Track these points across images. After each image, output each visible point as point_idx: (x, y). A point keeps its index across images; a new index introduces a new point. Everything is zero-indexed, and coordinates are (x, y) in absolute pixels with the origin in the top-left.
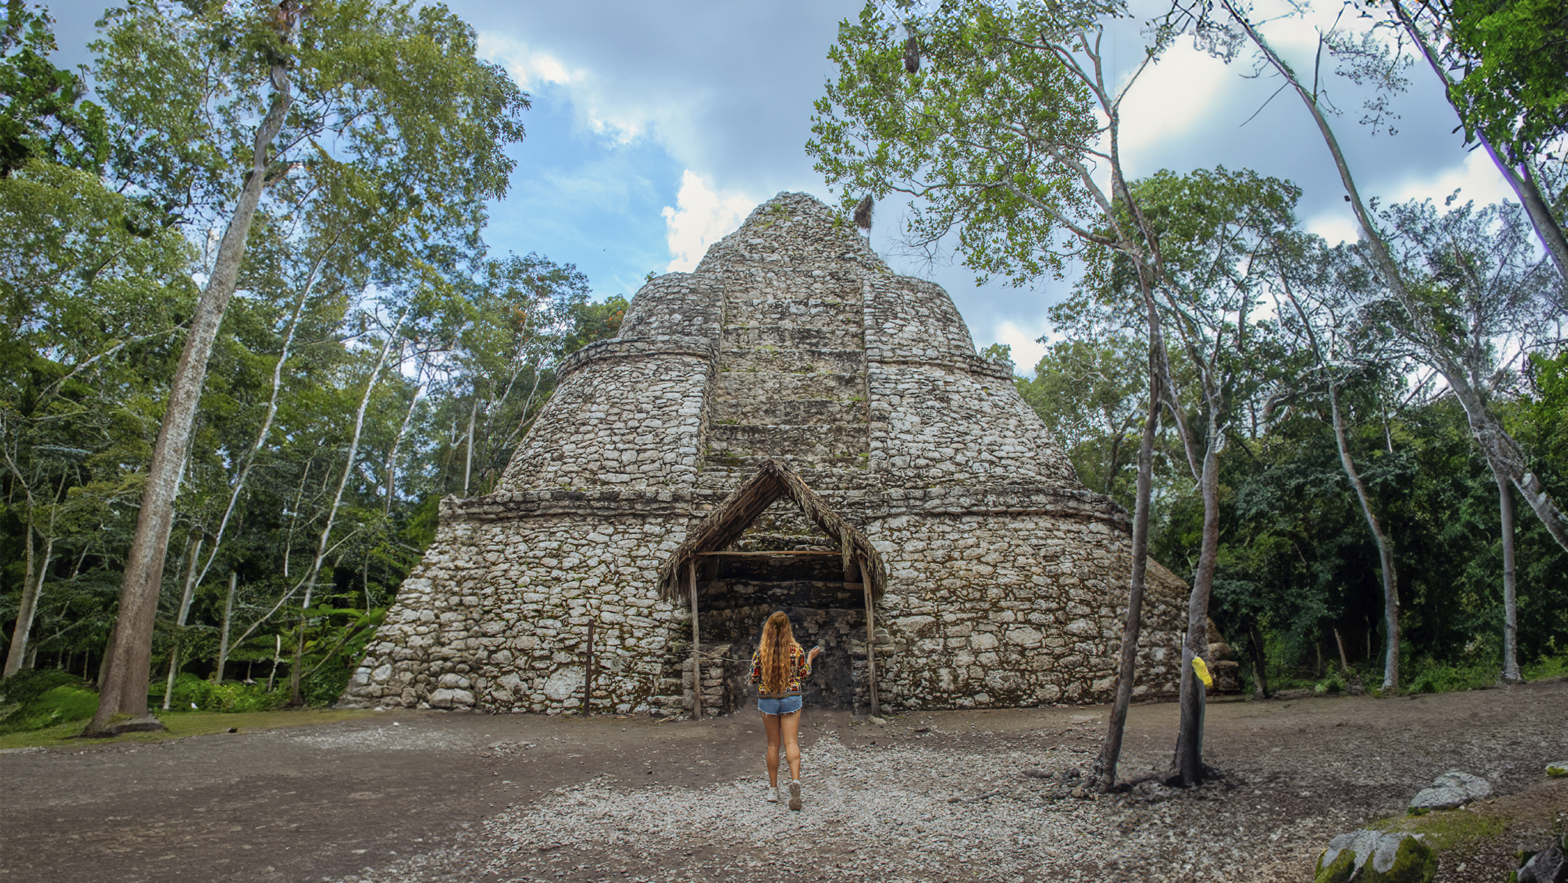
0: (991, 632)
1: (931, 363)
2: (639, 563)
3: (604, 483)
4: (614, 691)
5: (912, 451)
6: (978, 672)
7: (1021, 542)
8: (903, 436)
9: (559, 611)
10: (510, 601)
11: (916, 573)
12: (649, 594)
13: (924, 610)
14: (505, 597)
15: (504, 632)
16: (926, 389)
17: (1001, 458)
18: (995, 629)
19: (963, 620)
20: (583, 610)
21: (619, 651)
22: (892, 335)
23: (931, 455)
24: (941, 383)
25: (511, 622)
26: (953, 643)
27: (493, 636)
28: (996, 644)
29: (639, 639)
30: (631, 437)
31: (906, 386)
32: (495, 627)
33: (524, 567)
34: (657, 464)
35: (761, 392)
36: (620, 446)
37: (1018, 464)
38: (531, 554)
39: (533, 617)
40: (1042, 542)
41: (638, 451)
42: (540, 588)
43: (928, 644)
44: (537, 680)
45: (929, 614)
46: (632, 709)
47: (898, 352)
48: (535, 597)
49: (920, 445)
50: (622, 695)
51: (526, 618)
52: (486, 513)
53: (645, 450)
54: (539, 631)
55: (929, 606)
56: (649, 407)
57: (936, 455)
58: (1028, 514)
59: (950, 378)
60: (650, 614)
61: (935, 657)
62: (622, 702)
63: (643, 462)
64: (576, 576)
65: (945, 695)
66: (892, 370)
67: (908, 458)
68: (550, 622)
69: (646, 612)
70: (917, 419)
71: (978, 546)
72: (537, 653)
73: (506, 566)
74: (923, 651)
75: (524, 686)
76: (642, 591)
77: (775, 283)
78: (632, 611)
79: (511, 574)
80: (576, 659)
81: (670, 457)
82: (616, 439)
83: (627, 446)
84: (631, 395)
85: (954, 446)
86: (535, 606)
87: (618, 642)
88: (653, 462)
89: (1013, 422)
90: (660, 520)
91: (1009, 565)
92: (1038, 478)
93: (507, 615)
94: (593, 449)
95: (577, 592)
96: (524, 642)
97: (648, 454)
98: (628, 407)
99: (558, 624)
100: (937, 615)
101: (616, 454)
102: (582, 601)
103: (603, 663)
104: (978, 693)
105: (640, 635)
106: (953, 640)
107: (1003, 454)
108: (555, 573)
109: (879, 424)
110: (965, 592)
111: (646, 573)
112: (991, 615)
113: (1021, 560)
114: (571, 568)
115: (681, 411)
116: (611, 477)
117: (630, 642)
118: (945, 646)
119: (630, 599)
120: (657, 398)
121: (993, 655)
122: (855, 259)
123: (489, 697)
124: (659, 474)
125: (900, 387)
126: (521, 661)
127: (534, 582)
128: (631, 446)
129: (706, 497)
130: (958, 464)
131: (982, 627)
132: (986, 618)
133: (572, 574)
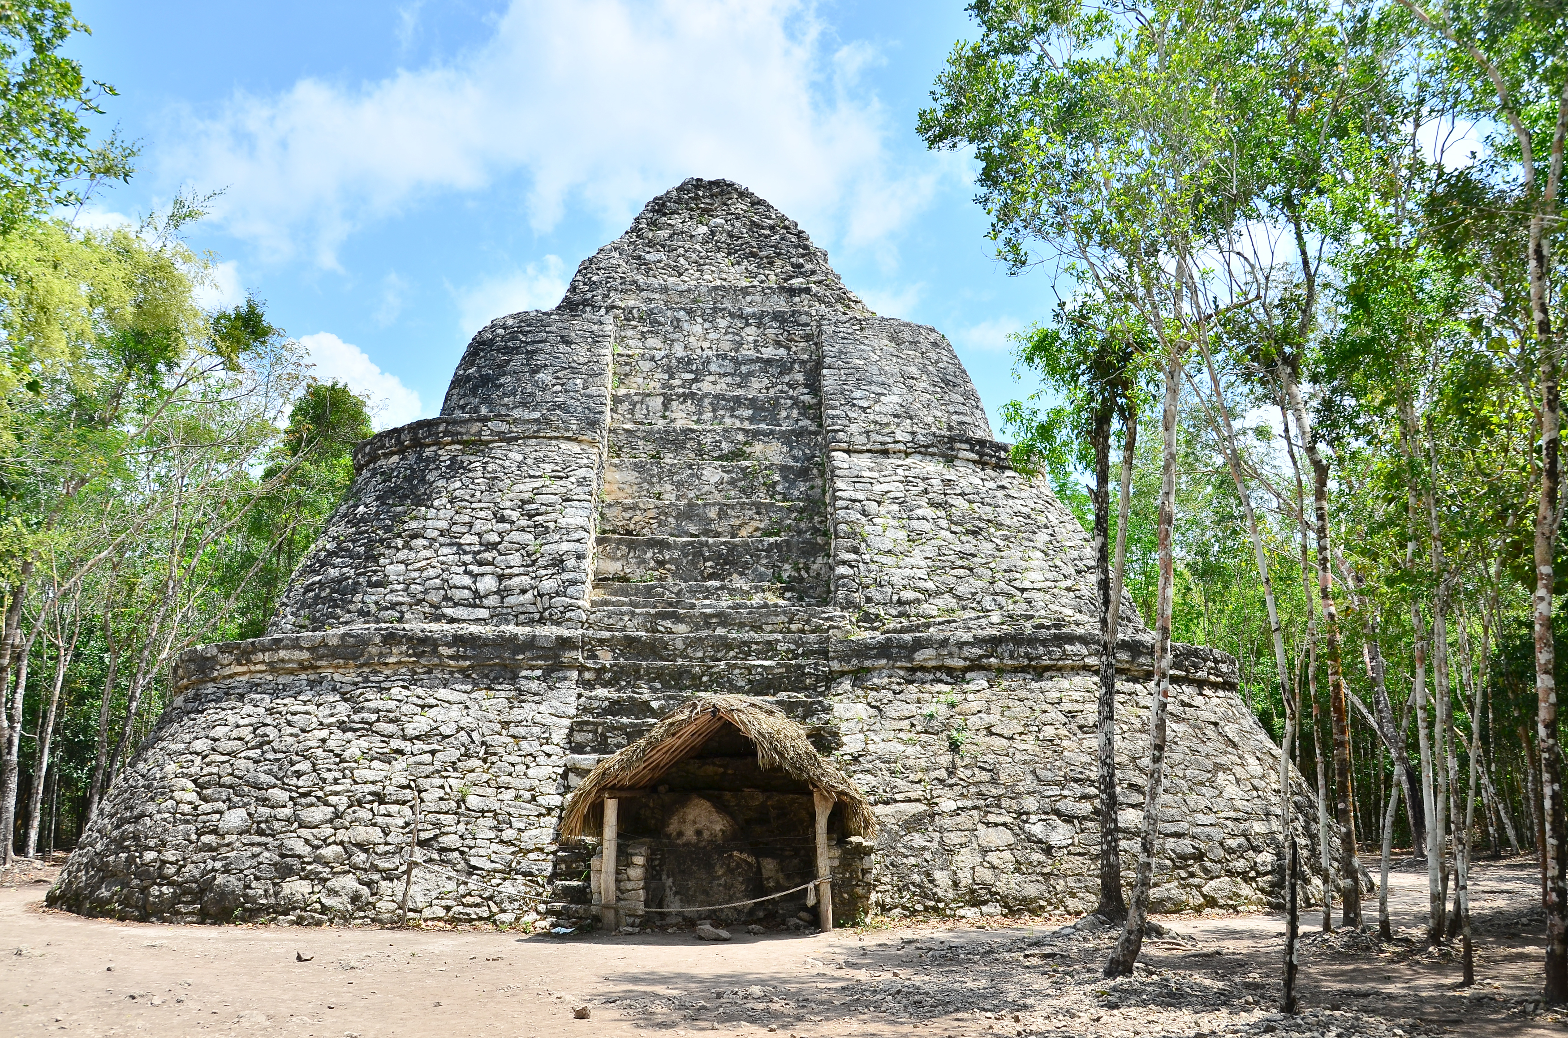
0: (1004, 825)
1: (923, 450)
2: (513, 730)
3: (452, 620)
4: (491, 898)
5: (895, 580)
6: (986, 875)
7: (1049, 707)
8: (884, 559)
9: (408, 794)
10: (336, 781)
11: (901, 748)
12: (530, 772)
13: (913, 795)
14: (329, 776)
15: (331, 821)
16: (915, 490)
17: (1023, 590)
18: (1008, 819)
19: (963, 809)
20: (441, 793)
21: (495, 847)
22: (864, 409)
23: (921, 584)
24: (936, 482)
25: (341, 809)
26: (953, 838)
27: (316, 827)
28: (1012, 840)
29: (520, 830)
30: (488, 556)
31: (885, 487)
32: (320, 813)
33: (349, 735)
34: (529, 596)
35: (668, 487)
36: (475, 569)
37: (1048, 597)
38: (357, 718)
39: (371, 802)
40: (1079, 707)
41: (501, 578)
42: (376, 764)
43: (918, 840)
44: (384, 884)
45: (918, 800)
46: (518, 919)
47: (874, 437)
48: (369, 775)
49: (908, 572)
50: (502, 902)
51: (360, 804)
52: (283, 661)
53: (511, 576)
54: (379, 820)
55: (917, 792)
56: (515, 515)
57: (930, 585)
58: (1060, 669)
59: (950, 474)
60: (534, 798)
61: (928, 856)
62: (503, 911)
63: (508, 591)
64: (427, 748)
65: (941, 905)
66: (864, 461)
67: (889, 590)
68: (394, 808)
69: (527, 795)
70: (902, 534)
71: (988, 711)
72: (381, 849)
73: (324, 733)
74: (912, 848)
75: (365, 891)
76: (521, 768)
77: (686, 326)
78: (508, 795)
79: (331, 744)
80: (436, 856)
81: (548, 585)
82: (468, 558)
83: (483, 569)
84: (486, 496)
85: (956, 572)
86: (372, 788)
87: (492, 834)
88: (524, 592)
89: (1042, 537)
90: (539, 673)
91: (1031, 738)
92: (1078, 616)
93: (332, 799)
94: (431, 572)
95: (431, 769)
96: (361, 833)
97: (515, 581)
98: (482, 514)
99: (406, 810)
100: (931, 803)
101: (467, 581)
102: (438, 781)
103: (474, 861)
104: (985, 903)
105: (522, 826)
106: (952, 835)
107: (1027, 584)
108: (395, 744)
109: (849, 543)
110: (969, 773)
111: (524, 744)
112: (1005, 803)
113: (1049, 731)
114: (417, 738)
115: (562, 522)
116: (460, 612)
117: (509, 834)
118: (942, 842)
119: (504, 779)
120: (524, 502)
121: (1007, 855)
122: (808, 290)
123: (318, 906)
124: (532, 609)
125: (878, 488)
126: (360, 857)
127: (369, 756)
128: (489, 569)
129: (602, 641)
130: (959, 598)
131: (992, 818)
132: (999, 806)
133: (419, 745)
